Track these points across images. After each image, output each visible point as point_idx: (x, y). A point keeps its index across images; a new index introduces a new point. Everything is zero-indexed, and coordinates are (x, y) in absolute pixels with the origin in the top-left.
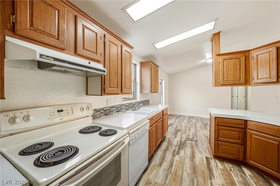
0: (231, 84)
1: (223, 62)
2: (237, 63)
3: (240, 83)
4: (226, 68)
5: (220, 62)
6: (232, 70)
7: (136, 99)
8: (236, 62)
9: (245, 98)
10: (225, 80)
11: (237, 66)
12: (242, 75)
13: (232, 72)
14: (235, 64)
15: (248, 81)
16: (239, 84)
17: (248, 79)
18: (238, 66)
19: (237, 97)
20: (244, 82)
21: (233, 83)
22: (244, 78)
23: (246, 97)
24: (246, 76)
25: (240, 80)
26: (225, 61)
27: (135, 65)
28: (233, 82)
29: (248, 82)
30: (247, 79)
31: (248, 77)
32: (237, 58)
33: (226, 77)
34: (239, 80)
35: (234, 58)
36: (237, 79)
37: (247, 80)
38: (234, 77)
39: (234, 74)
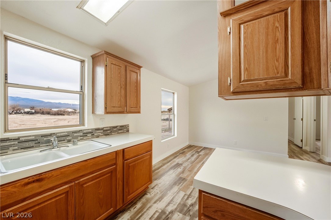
0: (258, 89)
1: (237, 31)
2: (277, 24)
3: (288, 86)
4: (245, 46)
5: (230, 33)
6: (261, 48)
7: (83, 125)
8: (274, 23)
9: (315, 122)
10: (243, 79)
11: (278, 34)
12: (293, 60)
13: (261, 53)
14: (270, 30)
15: (315, 76)
16: (282, 87)
17: (314, 71)
18: (280, 35)
19: (302, 119)
20: (299, 82)
21: (264, 85)
22: (299, 69)
23: (318, 120)
24: (306, 61)
25: (286, 75)
26: (242, 26)
27: (82, 62)
28: (266, 83)
29: (312, 81)
30: (311, 69)
31: (313, 64)
32: (277, 10)
33: (247, 69)
34: (283, 74)
35: (267, 13)
36: (278, 73)
37: (311, 73)
38: (267, 69)
39: (267, 58)
